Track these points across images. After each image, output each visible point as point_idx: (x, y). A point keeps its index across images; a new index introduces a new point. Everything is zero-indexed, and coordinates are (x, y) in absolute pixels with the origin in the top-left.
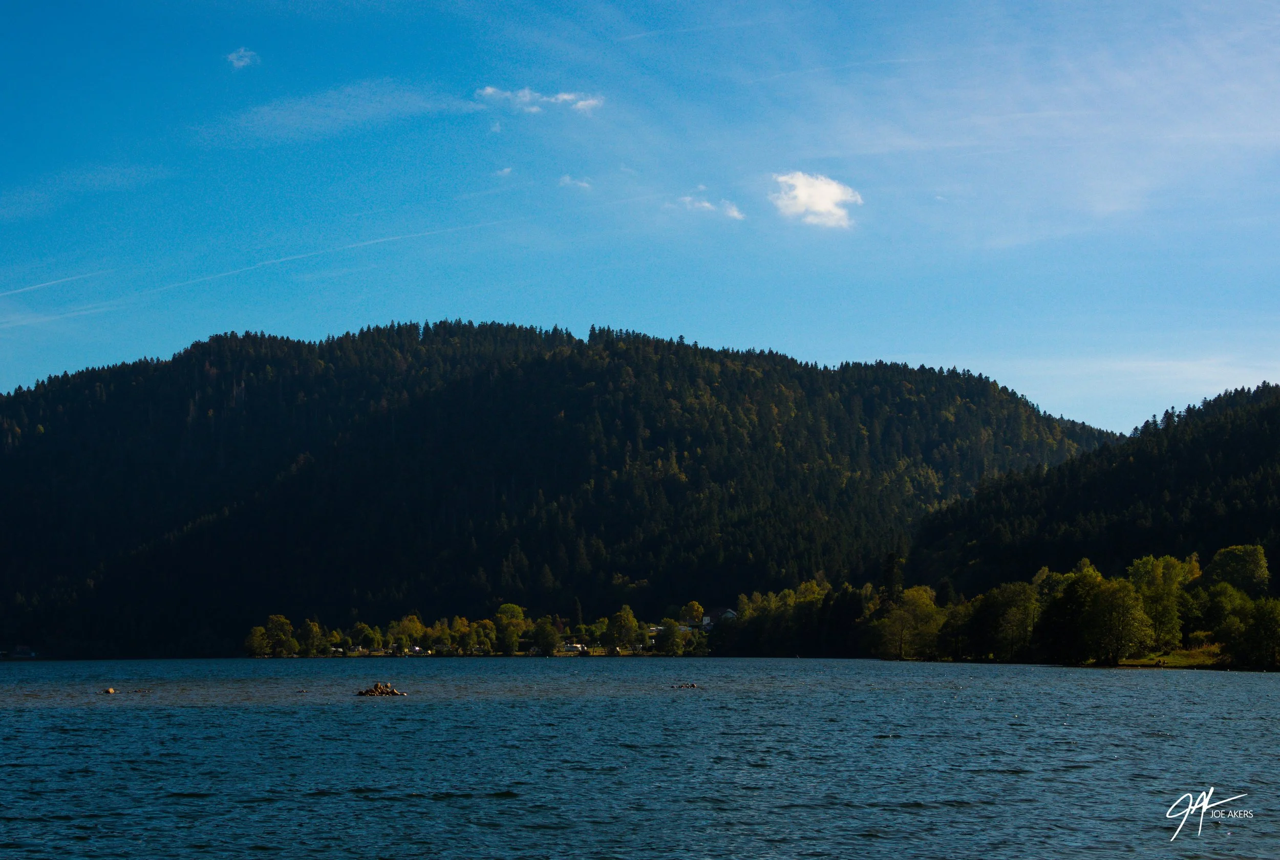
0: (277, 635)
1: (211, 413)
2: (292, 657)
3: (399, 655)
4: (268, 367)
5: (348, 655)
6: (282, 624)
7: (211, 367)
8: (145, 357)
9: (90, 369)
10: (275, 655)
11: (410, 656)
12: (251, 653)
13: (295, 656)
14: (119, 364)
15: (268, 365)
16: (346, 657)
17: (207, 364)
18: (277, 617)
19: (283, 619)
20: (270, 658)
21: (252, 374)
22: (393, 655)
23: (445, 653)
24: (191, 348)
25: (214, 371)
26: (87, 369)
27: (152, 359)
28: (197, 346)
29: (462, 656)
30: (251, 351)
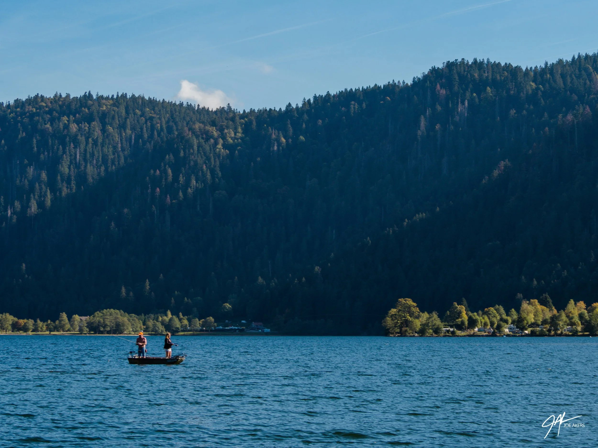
0: (404, 317)
1: (438, 127)
2: (414, 336)
3: (498, 335)
4: (488, 88)
5: (457, 334)
6: (409, 307)
7: (441, 89)
8: (393, 81)
9: (348, 90)
10: (402, 334)
11: (508, 335)
12: (386, 332)
13: (416, 335)
14: (372, 86)
15: (488, 87)
16: (455, 336)
17: (438, 86)
18: (405, 300)
19: (410, 302)
20: (398, 336)
21: (475, 95)
22: (494, 335)
23: (538, 333)
24: (428, 73)
25: (443, 92)
26: (346, 90)
27: (399, 82)
28: (434, 71)
29: (553, 336)
30: (476, 75)
